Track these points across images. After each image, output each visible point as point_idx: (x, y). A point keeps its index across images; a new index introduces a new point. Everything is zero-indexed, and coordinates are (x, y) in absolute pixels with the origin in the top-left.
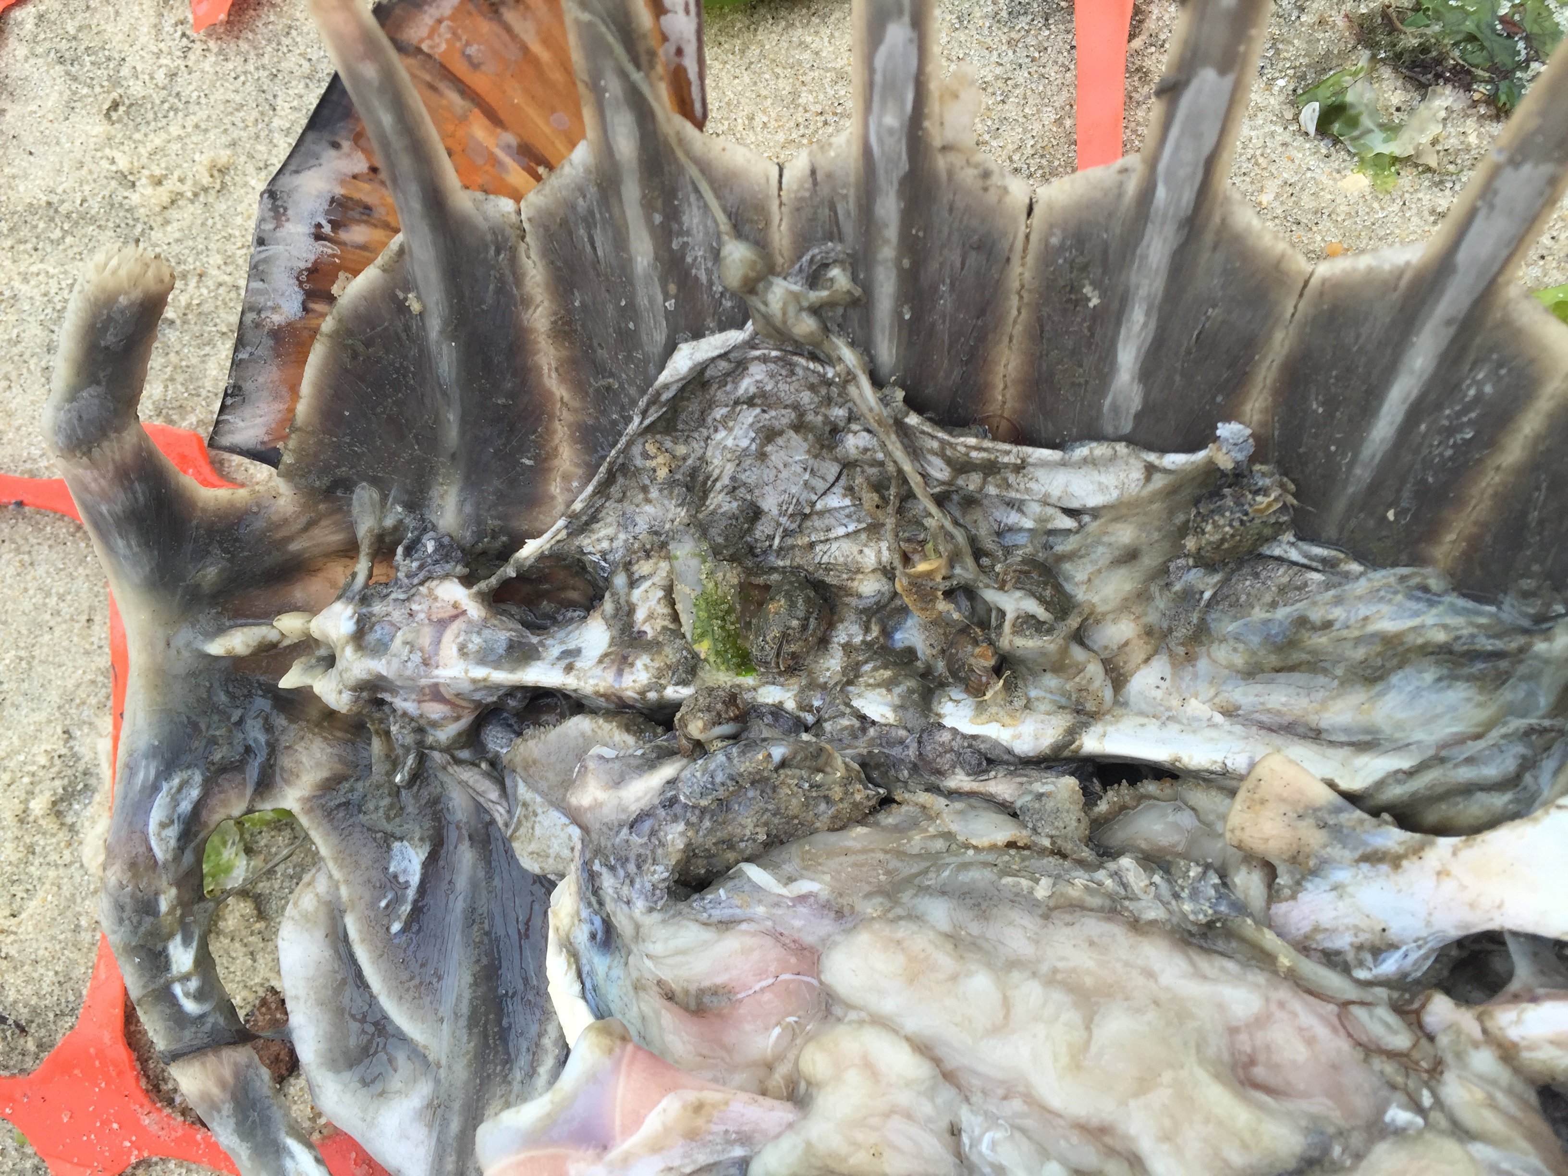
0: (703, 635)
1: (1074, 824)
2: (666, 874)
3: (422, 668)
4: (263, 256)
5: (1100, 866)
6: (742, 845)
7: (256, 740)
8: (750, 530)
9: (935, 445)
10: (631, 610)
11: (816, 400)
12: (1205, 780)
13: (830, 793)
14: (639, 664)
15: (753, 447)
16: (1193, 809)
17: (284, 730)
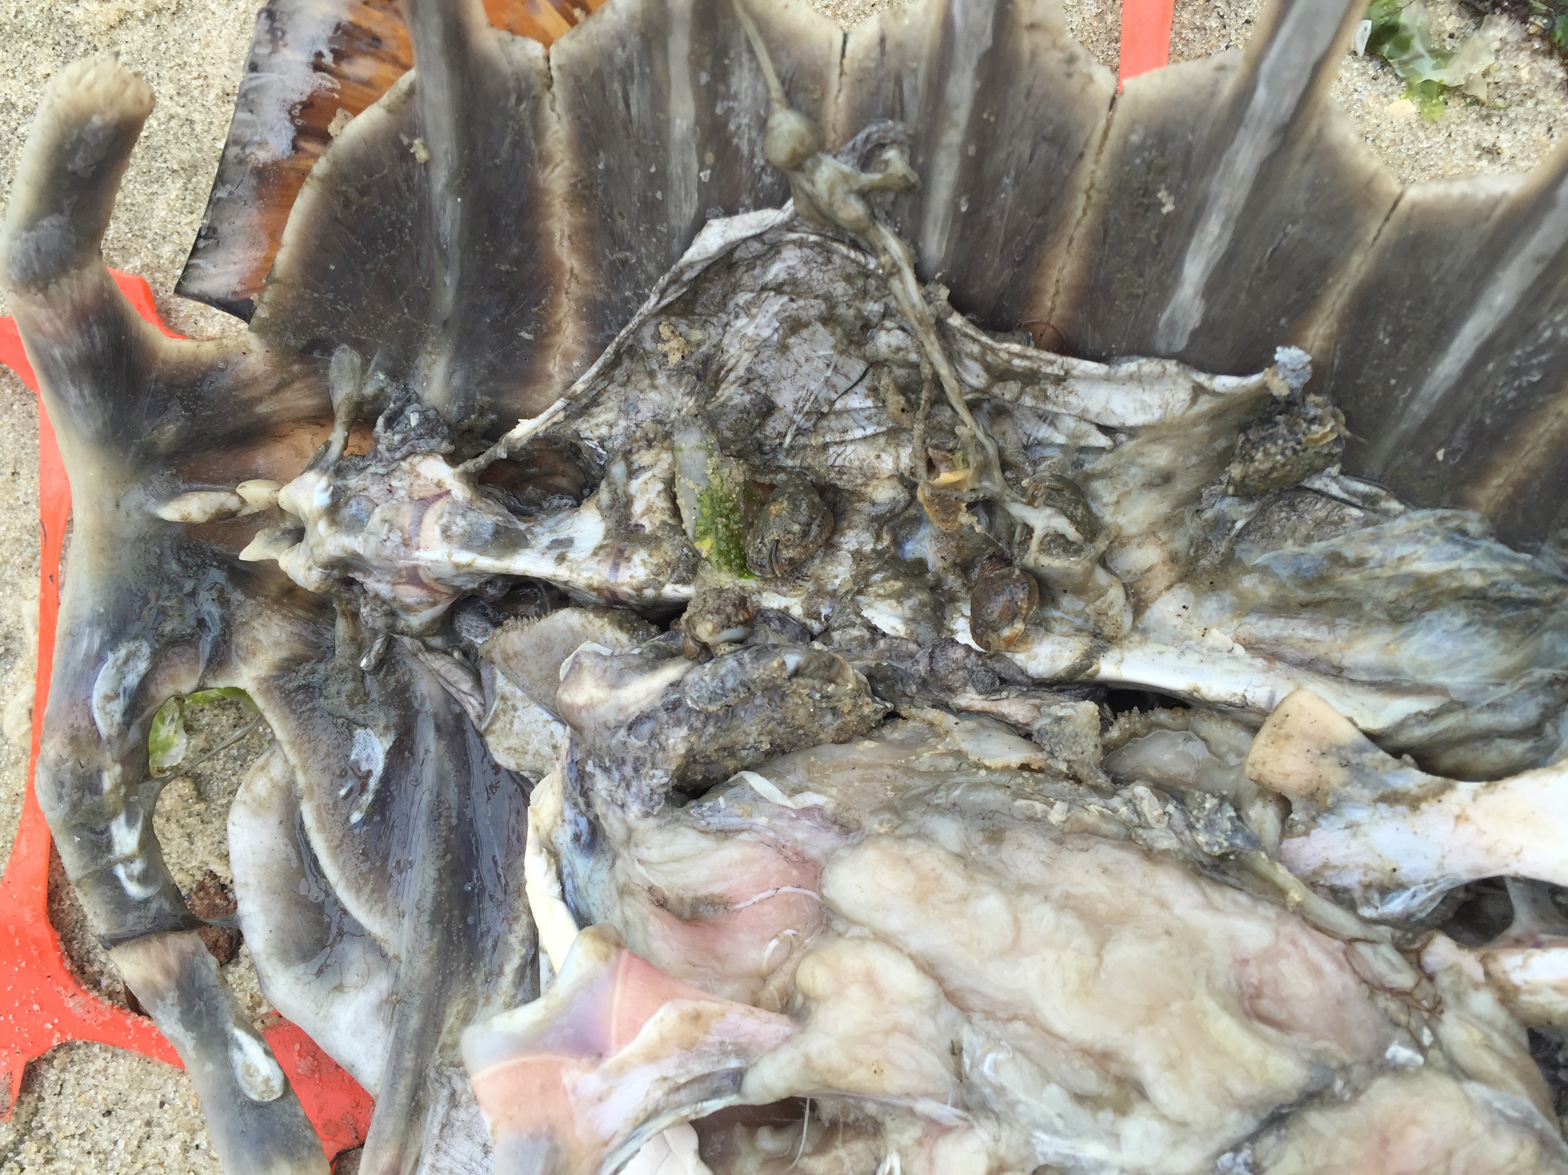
0: (705, 533)
1: (1092, 749)
2: (666, 780)
3: (402, 549)
4: (254, 83)
5: (1114, 794)
6: (744, 753)
7: (209, 613)
8: (761, 426)
9: (976, 349)
10: (629, 502)
11: (851, 292)
12: (1220, 711)
13: (838, 705)
14: (637, 559)
15: (776, 337)
16: (1204, 740)
17: (240, 605)
